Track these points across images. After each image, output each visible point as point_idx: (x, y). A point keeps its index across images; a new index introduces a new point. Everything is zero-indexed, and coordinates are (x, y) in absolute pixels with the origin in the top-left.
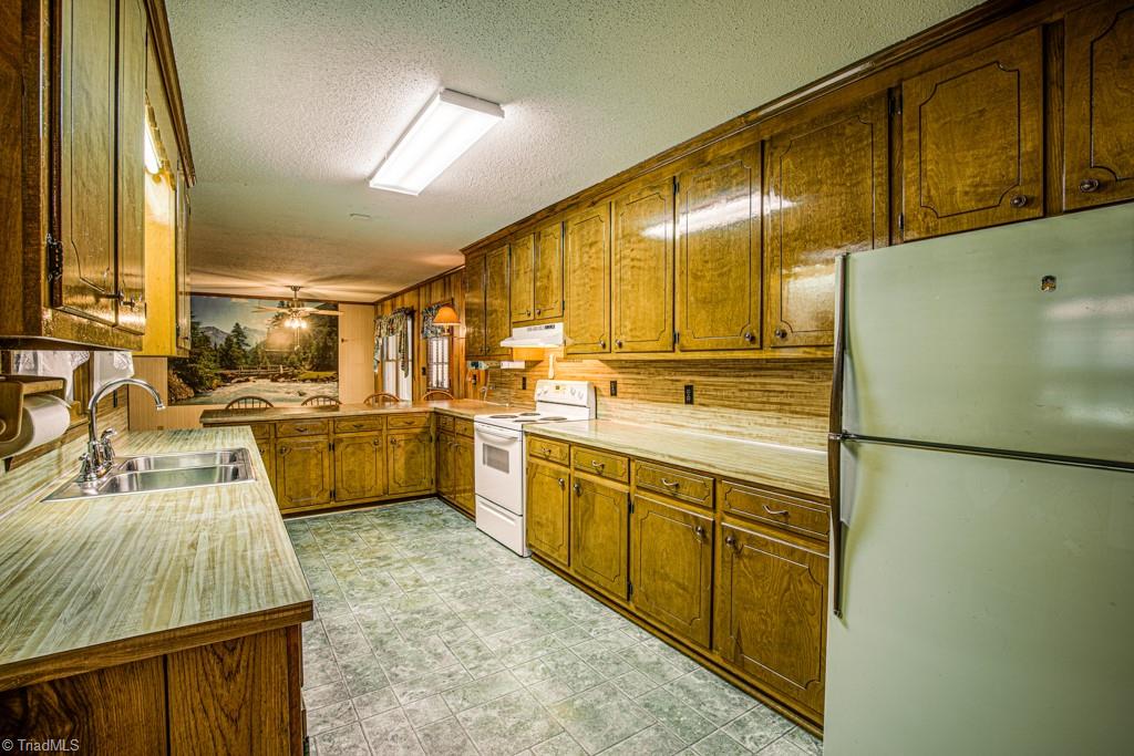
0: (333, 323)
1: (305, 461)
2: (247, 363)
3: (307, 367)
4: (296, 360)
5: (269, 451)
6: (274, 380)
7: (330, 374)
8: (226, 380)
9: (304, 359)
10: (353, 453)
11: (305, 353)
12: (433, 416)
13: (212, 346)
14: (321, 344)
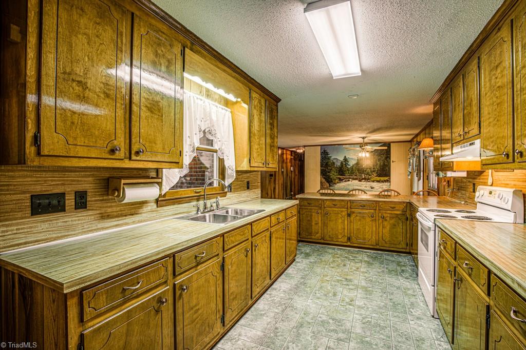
0: (387, 154)
1: (336, 220)
2: (349, 173)
3: (375, 175)
4: (370, 172)
5: (321, 213)
6: (360, 181)
7: (386, 178)
8: (341, 180)
9: (374, 171)
10: (360, 220)
11: (374, 168)
12: (408, 204)
13: (336, 166)
14: (382, 164)
